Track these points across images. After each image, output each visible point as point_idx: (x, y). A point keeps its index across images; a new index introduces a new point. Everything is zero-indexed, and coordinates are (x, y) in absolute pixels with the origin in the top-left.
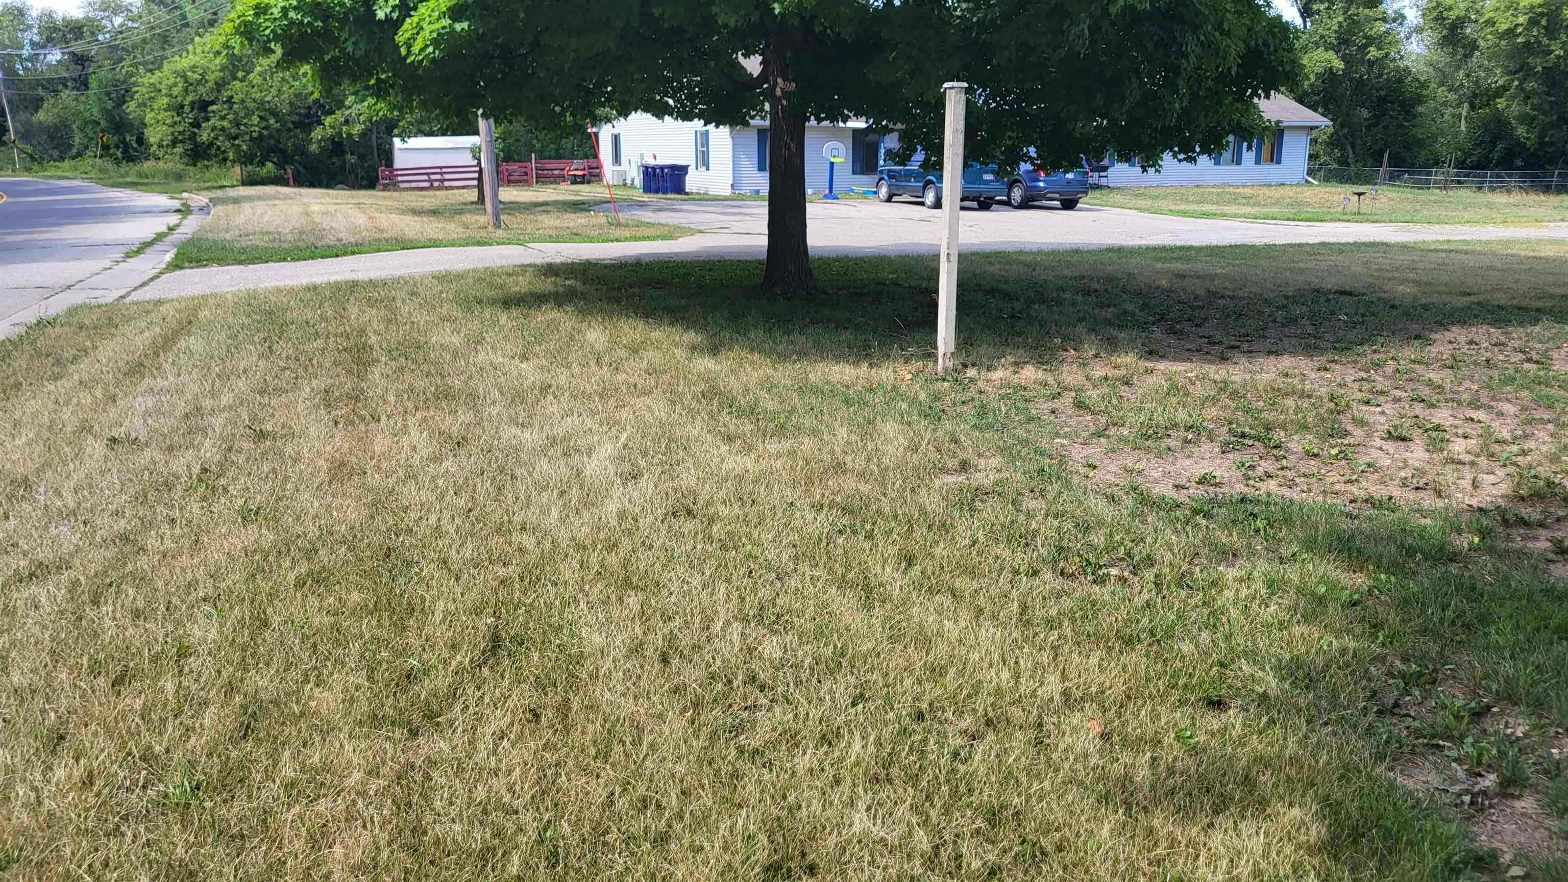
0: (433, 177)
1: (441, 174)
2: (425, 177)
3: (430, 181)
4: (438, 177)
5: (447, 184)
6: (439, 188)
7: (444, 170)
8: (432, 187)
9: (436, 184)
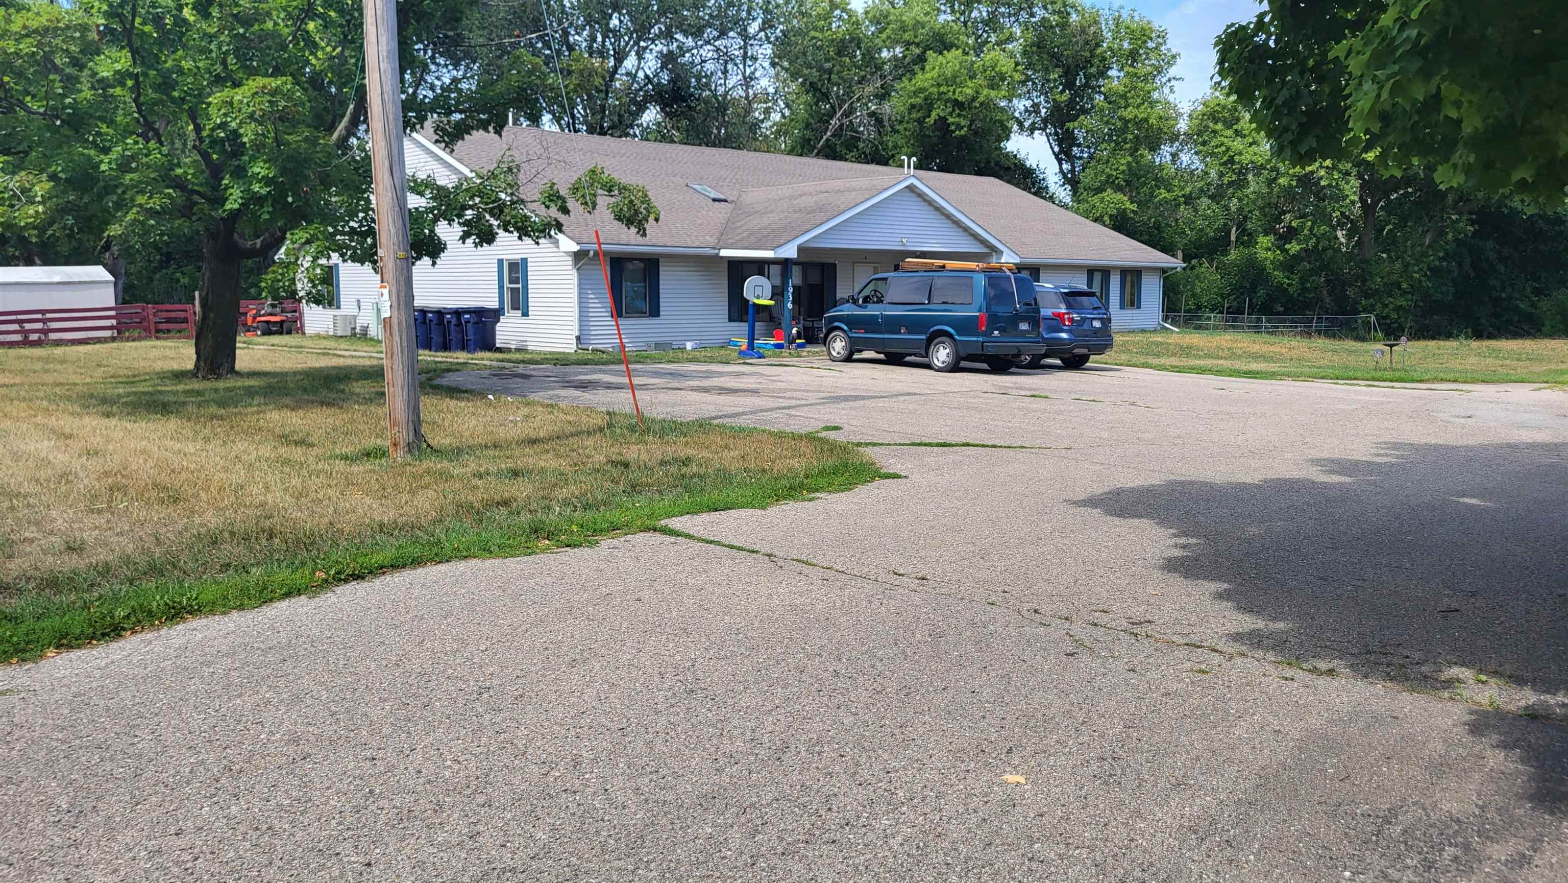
0: (28, 326)
1: (44, 321)
2: (15, 327)
3: (23, 332)
4: (39, 326)
5: (53, 336)
6: (38, 343)
7: (48, 316)
8: (26, 343)
9: (34, 337)
